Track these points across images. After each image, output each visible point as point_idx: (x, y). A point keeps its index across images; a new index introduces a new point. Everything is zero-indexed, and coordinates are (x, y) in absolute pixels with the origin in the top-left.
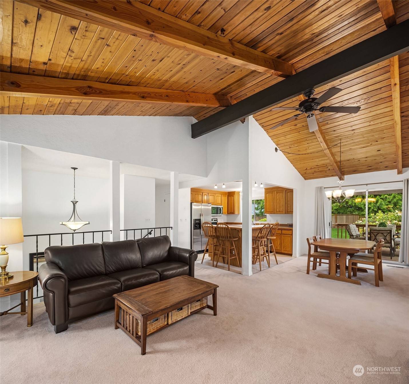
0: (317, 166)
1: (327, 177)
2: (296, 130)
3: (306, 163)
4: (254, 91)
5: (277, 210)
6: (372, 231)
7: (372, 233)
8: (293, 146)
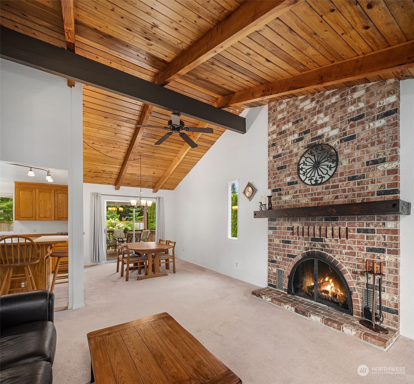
0: (104, 171)
1: (103, 184)
2: (115, 130)
3: (96, 165)
4: (111, 63)
5: (41, 215)
6: (129, 235)
7: (129, 236)
8: (98, 143)
